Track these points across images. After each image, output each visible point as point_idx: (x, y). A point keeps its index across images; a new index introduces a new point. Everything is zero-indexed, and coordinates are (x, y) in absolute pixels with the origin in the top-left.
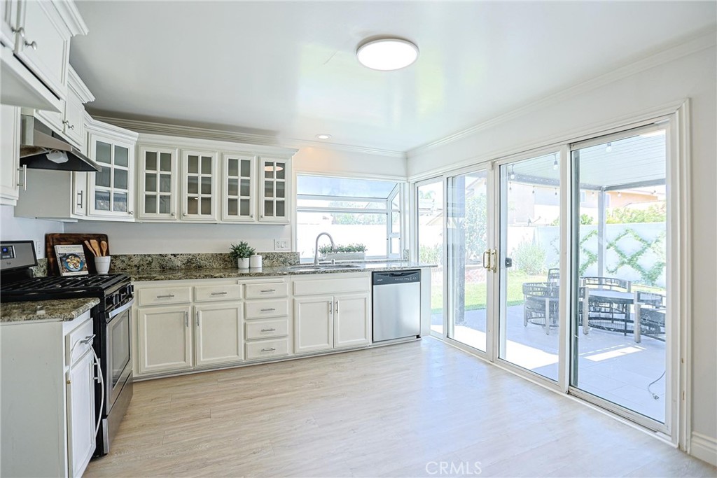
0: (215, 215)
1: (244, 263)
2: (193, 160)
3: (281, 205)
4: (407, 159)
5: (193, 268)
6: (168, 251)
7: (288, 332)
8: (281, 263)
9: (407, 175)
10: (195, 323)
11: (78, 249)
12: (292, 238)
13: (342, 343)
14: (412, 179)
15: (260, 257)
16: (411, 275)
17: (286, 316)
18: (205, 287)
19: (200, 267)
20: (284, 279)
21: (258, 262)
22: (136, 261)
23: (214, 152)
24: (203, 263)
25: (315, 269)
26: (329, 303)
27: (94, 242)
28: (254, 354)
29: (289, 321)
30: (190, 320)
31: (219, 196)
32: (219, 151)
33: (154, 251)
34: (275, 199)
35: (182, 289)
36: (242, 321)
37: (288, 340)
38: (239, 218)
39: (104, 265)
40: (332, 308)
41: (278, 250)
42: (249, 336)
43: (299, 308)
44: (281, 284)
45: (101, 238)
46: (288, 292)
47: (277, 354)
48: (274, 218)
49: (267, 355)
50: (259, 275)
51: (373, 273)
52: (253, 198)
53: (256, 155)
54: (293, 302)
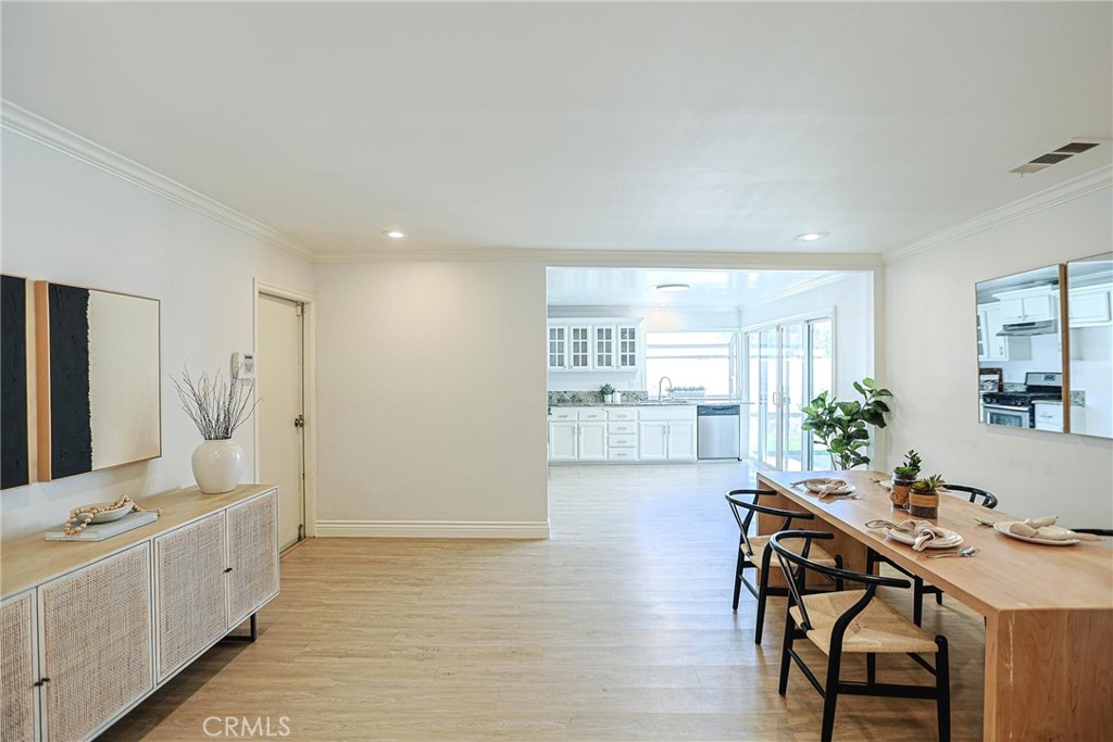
0: (589, 367)
1: (608, 398)
2: (576, 331)
3: (632, 357)
4: (740, 312)
5: (576, 400)
6: (561, 389)
7: (636, 444)
8: (635, 398)
9: (740, 326)
10: (579, 434)
12: (643, 379)
13: (673, 456)
14: (744, 330)
15: (619, 395)
16: (733, 410)
17: (634, 434)
18: (584, 412)
19: (581, 400)
20: (633, 408)
21: (618, 398)
23: (588, 325)
24: (582, 398)
25: (659, 403)
26: (664, 427)
28: (613, 457)
29: (636, 437)
30: (576, 431)
31: (592, 353)
32: (591, 324)
34: (628, 354)
35: (571, 412)
36: (606, 435)
37: (635, 450)
38: (605, 368)
40: (666, 430)
41: (632, 389)
42: (610, 444)
43: (643, 428)
44: (632, 412)
46: (636, 418)
47: (627, 458)
48: (628, 367)
49: (622, 458)
50: (618, 405)
51: (698, 407)
52: (613, 354)
53: (615, 325)
54: (639, 424)
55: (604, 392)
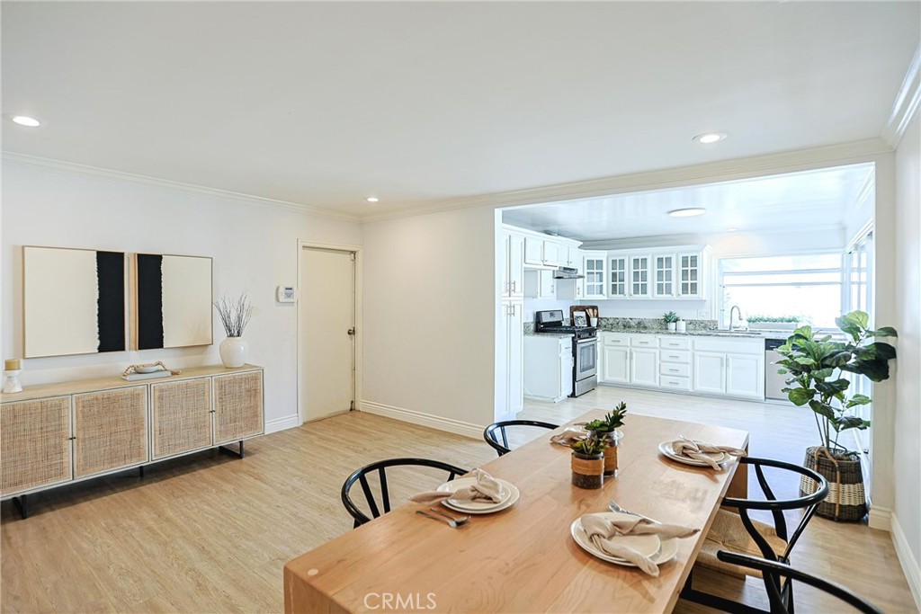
0: (649, 295)
1: (672, 326)
2: (636, 261)
3: (694, 287)
4: (844, 229)
5: (641, 326)
6: (627, 316)
7: (689, 374)
9: (844, 247)
10: (631, 358)
11: (583, 314)
13: (732, 391)
15: (684, 323)
17: (687, 363)
18: (637, 338)
19: (645, 328)
20: (686, 337)
21: (682, 326)
22: (611, 322)
23: (648, 254)
24: (648, 325)
26: (722, 359)
27: (591, 310)
28: (665, 384)
29: (689, 367)
30: (628, 356)
31: (652, 282)
32: (651, 254)
33: (620, 316)
34: (689, 282)
35: (626, 338)
36: (658, 362)
37: (689, 380)
38: (665, 296)
39: (594, 322)
40: (724, 363)
42: (662, 372)
43: (698, 359)
45: (594, 308)
46: (690, 347)
47: (680, 387)
48: (691, 296)
49: (673, 386)
50: (679, 334)
51: (766, 340)
52: (673, 282)
53: (676, 253)
54: (693, 354)
55: (668, 319)
